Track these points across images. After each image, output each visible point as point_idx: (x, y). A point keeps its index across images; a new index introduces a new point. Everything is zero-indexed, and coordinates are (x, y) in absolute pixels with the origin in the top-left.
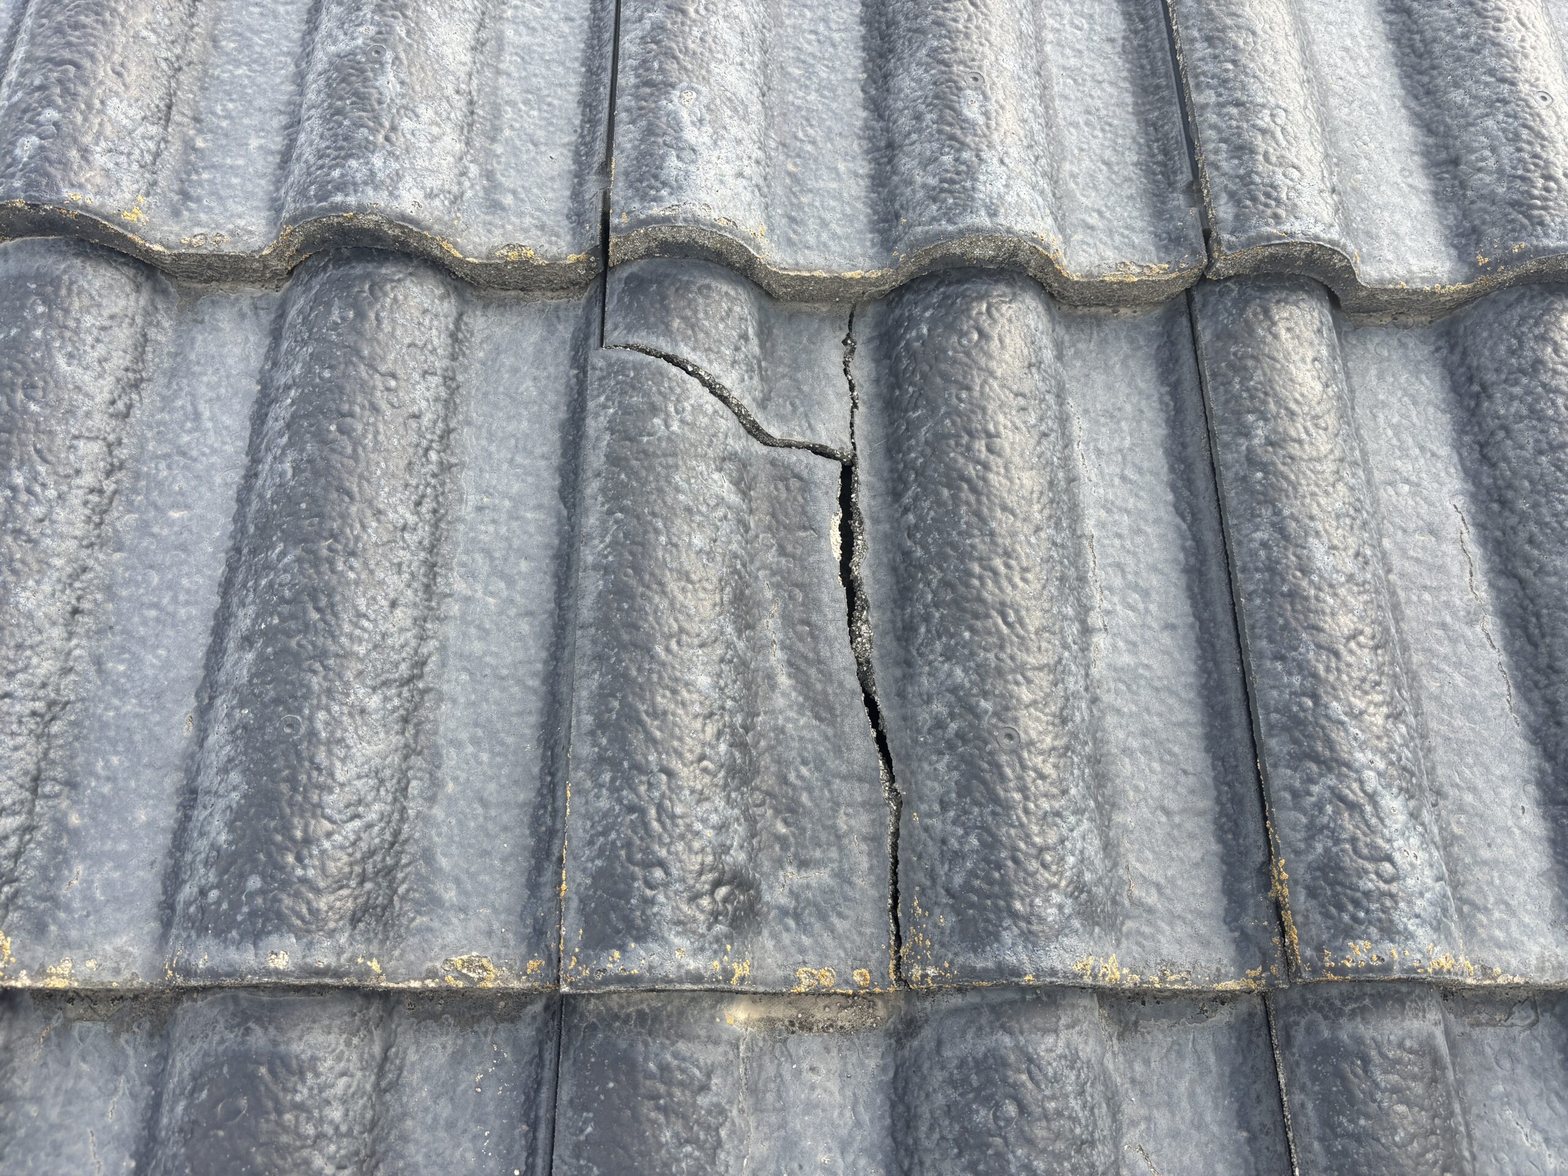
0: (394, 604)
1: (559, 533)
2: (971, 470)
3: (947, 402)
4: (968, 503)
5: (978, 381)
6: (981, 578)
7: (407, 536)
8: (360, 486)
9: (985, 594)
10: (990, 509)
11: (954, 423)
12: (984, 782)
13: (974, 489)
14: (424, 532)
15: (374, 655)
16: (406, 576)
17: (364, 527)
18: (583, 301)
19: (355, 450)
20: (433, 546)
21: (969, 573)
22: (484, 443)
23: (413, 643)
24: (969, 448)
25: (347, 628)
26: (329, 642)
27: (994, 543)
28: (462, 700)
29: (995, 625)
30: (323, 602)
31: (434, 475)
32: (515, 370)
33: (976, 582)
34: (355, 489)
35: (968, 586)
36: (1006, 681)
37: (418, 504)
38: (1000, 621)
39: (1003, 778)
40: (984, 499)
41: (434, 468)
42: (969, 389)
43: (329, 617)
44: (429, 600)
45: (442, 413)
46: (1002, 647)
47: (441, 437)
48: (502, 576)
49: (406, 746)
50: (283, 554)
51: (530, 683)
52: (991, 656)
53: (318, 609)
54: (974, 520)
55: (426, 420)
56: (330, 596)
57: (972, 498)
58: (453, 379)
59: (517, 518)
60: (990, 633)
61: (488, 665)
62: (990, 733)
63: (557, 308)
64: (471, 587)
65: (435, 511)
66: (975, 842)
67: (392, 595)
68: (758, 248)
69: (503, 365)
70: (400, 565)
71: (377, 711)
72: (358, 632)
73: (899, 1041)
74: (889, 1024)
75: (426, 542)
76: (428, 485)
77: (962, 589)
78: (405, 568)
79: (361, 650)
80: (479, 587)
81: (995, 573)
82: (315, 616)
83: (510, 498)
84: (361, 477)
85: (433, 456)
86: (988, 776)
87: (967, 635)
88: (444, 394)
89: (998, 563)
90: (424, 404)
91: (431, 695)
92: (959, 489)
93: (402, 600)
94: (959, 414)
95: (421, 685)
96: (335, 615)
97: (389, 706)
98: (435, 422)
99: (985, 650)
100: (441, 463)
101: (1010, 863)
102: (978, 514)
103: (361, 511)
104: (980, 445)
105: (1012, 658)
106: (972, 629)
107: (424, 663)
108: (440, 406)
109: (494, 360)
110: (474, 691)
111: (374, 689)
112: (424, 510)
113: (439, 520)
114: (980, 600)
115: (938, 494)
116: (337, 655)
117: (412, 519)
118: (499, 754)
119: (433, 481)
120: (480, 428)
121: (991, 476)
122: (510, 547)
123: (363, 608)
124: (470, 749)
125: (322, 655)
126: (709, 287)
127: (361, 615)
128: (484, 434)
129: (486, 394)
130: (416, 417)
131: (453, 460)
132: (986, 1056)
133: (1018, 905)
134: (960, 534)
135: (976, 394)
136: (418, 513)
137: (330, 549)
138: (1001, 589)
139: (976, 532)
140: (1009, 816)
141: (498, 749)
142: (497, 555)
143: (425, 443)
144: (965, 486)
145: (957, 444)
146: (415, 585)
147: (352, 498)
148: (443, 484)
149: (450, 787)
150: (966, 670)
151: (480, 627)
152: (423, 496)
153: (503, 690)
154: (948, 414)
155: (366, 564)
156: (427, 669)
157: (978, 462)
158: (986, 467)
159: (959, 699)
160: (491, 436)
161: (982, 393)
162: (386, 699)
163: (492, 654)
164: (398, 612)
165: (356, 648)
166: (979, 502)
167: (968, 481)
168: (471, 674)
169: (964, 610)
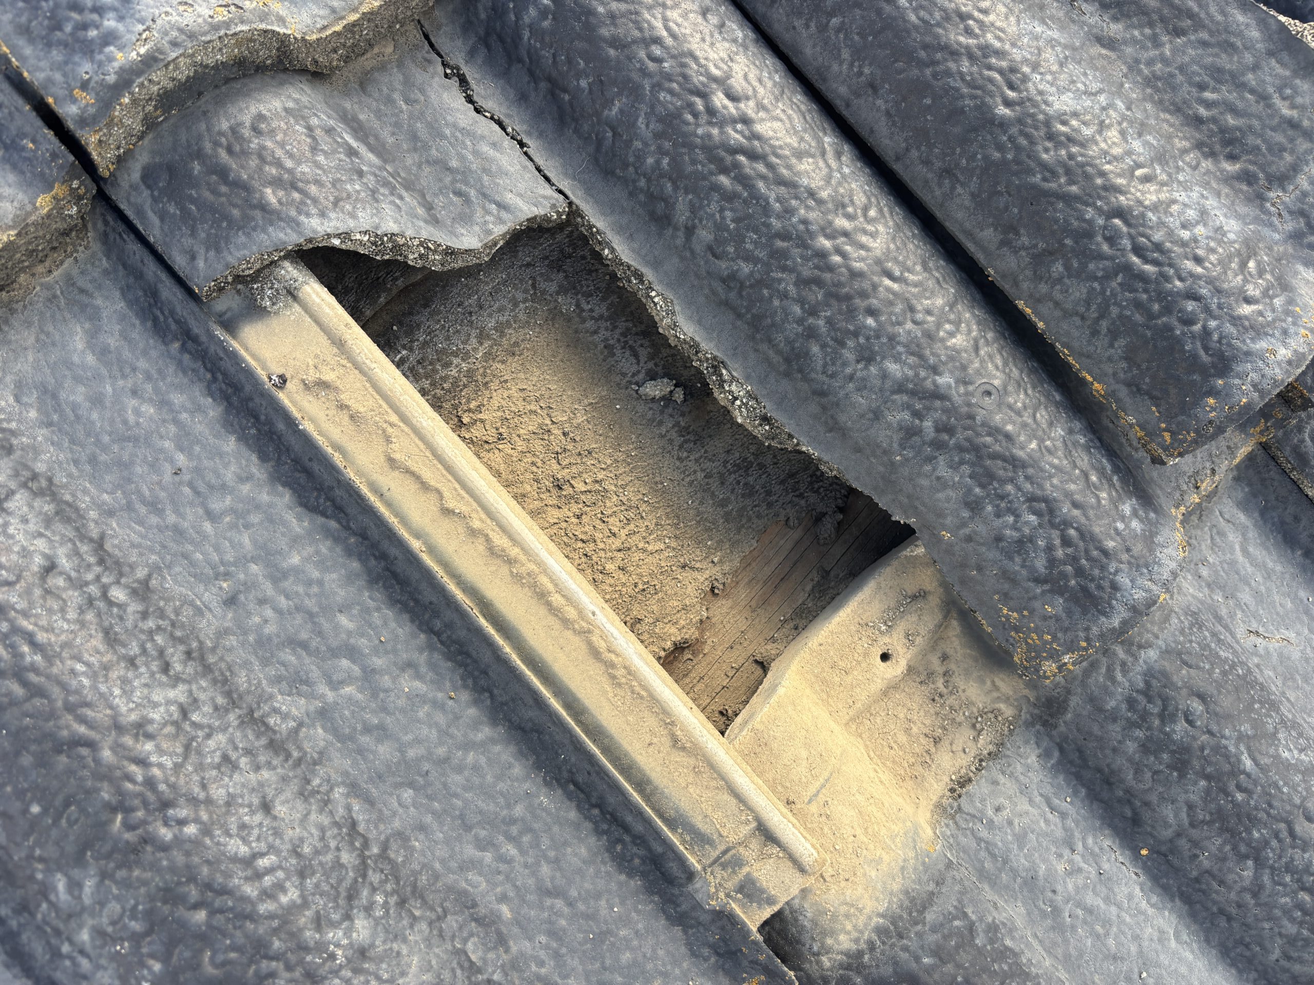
0: (266, 807)
1: (349, 552)
2: (735, 136)
3: (644, 72)
4: (763, 177)
5: (658, 24)
6: (839, 251)
7: (195, 717)
8: (83, 720)
9: (857, 265)
10: (789, 167)
11: (671, 92)
12: (995, 456)
13: (753, 156)
14: (205, 691)
15: (309, 883)
16: (244, 762)
17: (142, 762)
18: (96, 246)
19: (25, 684)
20: (228, 694)
21: (822, 255)
22: (154, 520)
23: (326, 820)
24: (711, 111)
25: (250, 890)
26: (250, 926)
27: (820, 202)
28: (428, 819)
29: (888, 289)
30: (194, 893)
31: (145, 615)
32: (97, 401)
33: (837, 259)
34: (82, 729)
35: (830, 268)
36: (943, 340)
37: (166, 668)
38: (887, 282)
39: (1008, 437)
40: (774, 160)
41: (134, 607)
42: (657, 41)
43: (218, 903)
44: (288, 756)
45: (71, 534)
46: (912, 309)
47: (101, 562)
48: (335, 653)
49: (430, 924)
50: (75, 886)
51: (480, 736)
52: (909, 325)
53: (196, 907)
54: (782, 190)
55: (64, 563)
56: (192, 879)
57: (761, 168)
58: (35, 477)
59: (285, 575)
60: (891, 303)
61: (419, 760)
62: (969, 405)
63: (69, 281)
64: (311, 696)
65: (189, 654)
66: (1032, 518)
67: (256, 801)
68: (281, 20)
69: (75, 407)
70: (226, 758)
71: (374, 935)
72: (268, 880)
73: (1045, 724)
74: (1024, 716)
75: (220, 700)
76: (151, 633)
77: (827, 276)
78: (234, 756)
79: (291, 895)
80: (323, 689)
81: (846, 234)
82: (201, 916)
83: (254, 560)
84: (70, 708)
85: (118, 594)
86: (997, 448)
87: (870, 321)
88: (49, 508)
89: (841, 222)
90: (41, 544)
91: (394, 846)
92: (737, 165)
93: (270, 792)
94: (669, 78)
95: (375, 850)
96: (224, 891)
97: (379, 913)
98: (77, 553)
99: (899, 324)
100: (134, 593)
101: (1076, 512)
102: (781, 182)
103: (117, 747)
104: (719, 100)
105: (929, 312)
106: (871, 312)
107: (354, 824)
108: (59, 526)
109: (58, 408)
110: (430, 798)
111: (348, 917)
112: (178, 667)
113: (202, 658)
114: (855, 275)
115: (716, 188)
116: (275, 931)
117: (179, 693)
118: (521, 833)
119: (151, 624)
120: (129, 507)
121: (759, 128)
122: (311, 615)
123: (243, 850)
124: (488, 857)
125: (260, 949)
126: (260, 117)
127: (248, 862)
128: (143, 510)
129: (93, 460)
130: (50, 568)
131: (141, 573)
132: (1147, 683)
133: (1110, 544)
134: (778, 217)
135: (669, 41)
136: (177, 680)
137: (129, 827)
138: (862, 247)
139: (794, 202)
140: (1042, 470)
141: (514, 830)
142: (304, 636)
143: (93, 589)
144: (742, 158)
145: (695, 115)
146: (262, 759)
147: (91, 744)
148: (162, 615)
149: (505, 911)
150: (897, 359)
151: (368, 729)
152: (161, 652)
153: (459, 769)
154: (657, 87)
155: (193, 801)
156: (361, 828)
157: (734, 121)
158: (746, 121)
159: (913, 393)
160: (154, 507)
161: (673, 36)
162: (368, 909)
163: (410, 744)
164: (280, 809)
165: (284, 899)
166: (770, 166)
167: (741, 150)
168: (411, 785)
169: (848, 298)
